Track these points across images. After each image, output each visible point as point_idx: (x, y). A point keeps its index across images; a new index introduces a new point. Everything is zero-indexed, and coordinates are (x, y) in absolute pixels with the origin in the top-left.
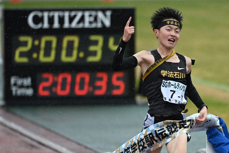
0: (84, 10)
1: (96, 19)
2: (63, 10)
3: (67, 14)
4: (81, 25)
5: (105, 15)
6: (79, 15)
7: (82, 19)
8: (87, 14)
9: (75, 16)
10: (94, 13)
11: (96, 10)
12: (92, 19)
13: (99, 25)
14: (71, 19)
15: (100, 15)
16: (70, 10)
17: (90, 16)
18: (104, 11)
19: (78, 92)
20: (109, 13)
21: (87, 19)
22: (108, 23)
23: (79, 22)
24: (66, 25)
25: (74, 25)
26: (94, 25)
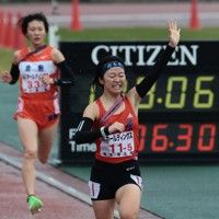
3: (141, 48)
5: (191, 51)
6: (158, 49)
9: (152, 51)
13: (183, 63)
14: (147, 55)
15: (184, 49)
16: (146, 44)
18: (188, 45)
20: (195, 48)
22: (193, 60)
25: (150, 62)
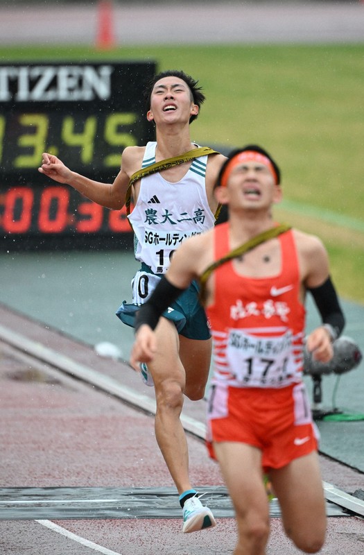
0: (57, 65)
1: (81, 82)
2: (18, 65)
3: (23, 75)
4: (51, 96)
5: (99, 76)
6: (48, 74)
7: (54, 84)
8: (63, 73)
9: (39, 77)
10: (76, 71)
11: (82, 65)
12: (73, 83)
13: (87, 95)
14: (33, 84)
15: (89, 74)
16: (31, 65)
17: (70, 76)
18: (96, 66)
19: (47, 225)
20: (106, 72)
21: (64, 83)
22: (104, 91)
23: (48, 89)
24: (23, 94)
25: (38, 93)
26: (76, 96)
